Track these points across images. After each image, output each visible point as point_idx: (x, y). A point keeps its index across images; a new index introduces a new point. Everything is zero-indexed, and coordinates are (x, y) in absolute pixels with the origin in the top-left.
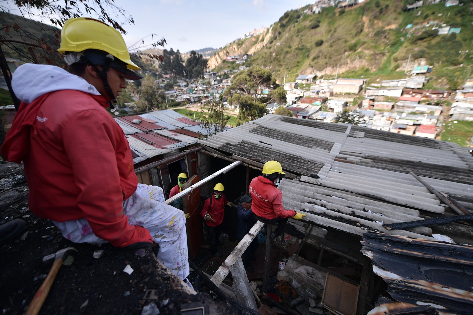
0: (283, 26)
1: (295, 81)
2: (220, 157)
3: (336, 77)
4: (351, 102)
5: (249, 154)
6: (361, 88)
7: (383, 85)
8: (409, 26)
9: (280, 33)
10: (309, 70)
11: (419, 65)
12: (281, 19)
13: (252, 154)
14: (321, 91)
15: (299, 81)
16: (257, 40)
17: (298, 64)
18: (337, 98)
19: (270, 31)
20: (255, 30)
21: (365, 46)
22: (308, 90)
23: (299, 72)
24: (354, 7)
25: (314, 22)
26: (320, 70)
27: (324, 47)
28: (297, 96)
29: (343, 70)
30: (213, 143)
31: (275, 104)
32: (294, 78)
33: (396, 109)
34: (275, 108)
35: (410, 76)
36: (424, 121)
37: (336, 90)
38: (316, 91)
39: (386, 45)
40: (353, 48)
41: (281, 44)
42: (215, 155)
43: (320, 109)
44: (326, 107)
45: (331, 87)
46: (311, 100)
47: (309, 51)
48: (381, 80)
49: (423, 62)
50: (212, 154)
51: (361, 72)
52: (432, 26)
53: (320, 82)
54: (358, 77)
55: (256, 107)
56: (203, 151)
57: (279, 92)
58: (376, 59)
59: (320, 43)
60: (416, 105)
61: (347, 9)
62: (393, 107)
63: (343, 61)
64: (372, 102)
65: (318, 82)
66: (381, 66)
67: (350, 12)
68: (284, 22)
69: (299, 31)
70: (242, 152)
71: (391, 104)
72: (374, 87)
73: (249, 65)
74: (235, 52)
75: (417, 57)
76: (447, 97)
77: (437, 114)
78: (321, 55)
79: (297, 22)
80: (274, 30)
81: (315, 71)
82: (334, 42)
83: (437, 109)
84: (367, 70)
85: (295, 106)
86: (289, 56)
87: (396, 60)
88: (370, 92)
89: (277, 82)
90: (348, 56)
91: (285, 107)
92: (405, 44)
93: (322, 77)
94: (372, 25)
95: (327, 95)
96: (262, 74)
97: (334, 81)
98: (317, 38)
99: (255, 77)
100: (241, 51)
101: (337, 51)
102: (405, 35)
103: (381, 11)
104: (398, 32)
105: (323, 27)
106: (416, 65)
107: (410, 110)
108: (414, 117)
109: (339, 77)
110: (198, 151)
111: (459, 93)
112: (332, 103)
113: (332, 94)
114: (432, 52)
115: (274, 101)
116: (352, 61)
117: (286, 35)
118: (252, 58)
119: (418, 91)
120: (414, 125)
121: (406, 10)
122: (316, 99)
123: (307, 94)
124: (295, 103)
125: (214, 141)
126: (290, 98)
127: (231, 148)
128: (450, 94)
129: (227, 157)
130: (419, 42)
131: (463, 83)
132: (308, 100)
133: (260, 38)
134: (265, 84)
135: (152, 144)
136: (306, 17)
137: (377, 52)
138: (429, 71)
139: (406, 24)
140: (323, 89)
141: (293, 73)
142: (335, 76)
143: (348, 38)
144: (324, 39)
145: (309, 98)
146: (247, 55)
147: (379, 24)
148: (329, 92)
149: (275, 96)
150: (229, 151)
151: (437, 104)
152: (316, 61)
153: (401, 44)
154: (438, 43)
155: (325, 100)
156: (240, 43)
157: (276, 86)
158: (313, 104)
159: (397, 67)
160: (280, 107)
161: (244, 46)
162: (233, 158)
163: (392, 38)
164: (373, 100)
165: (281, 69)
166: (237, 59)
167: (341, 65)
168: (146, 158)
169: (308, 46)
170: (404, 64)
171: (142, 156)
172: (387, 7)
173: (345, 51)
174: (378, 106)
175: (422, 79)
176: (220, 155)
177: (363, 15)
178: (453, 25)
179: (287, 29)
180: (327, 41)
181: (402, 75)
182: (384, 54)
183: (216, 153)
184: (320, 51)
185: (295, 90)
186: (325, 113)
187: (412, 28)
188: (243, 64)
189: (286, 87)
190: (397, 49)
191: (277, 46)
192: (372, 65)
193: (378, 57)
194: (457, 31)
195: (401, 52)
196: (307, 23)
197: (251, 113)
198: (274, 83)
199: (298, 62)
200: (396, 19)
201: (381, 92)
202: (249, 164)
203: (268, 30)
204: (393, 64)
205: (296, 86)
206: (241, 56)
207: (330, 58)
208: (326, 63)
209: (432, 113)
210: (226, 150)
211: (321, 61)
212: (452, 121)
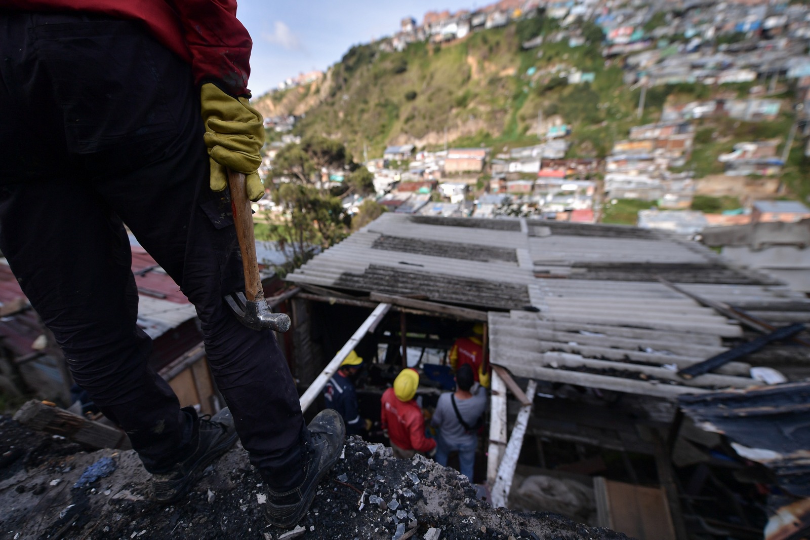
0: (350, 69)
1: (382, 156)
2: (343, 301)
3: (445, 147)
4: (473, 185)
5: (398, 287)
6: (484, 163)
7: (515, 155)
8: (531, 71)
9: (346, 80)
10: (403, 138)
11: (554, 125)
12: (346, 58)
13: (402, 287)
14: (427, 171)
15: (389, 157)
16: (306, 91)
17: (383, 130)
18: (452, 181)
19: (329, 75)
20: (302, 74)
21: (478, 99)
22: (406, 170)
23: (387, 141)
24: (453, 43)
25: (397, 64)
26: (420, 137)
27: (420, 101)
28: (390, 181)
29: (452, 136)
30: (317, 276)
31: (356, 196)
32: (379, 152)
33: (537, 190)
34: (357, 203)
35: (546, 141)
36: (577, 204)
37: (450, 167)
38: (419, 171)
39: (506, 98)
40: (462, 103)
41: (351, 98)
42: (332, 300)
43: (431, 199)
44: (439, 195)
45: (442, 163)
46: (413, 187)
47: (397, 107)
48: (510, 148)
49: (558, 121)
50: (324, 298)
51: (479, 139)
52: (559, 71)
53: (423, 156)
54: (476, 145)
55: (326, 205)
56: (304, 295)
57: (362, 176)
58: (496, 119)
59: (412, 96)
60: (560, 182)
61: (444, 46)
62: (533, 187)
63: (450, 123)
64: (503, 183)
65: (419, 156)
66: (505, 127)
67: (449, 50)
68: (351, 62)
69: (376, 77)
70: (382, 285)
71: (529, 183)
72: (501, 159)
73: (300, 134)
74: (269, 111)
75: (550, 113)
76: (597, 168)
77: (590, 192)
78: (416, 113)
79: (370, 62)
80: (336, 74)
81: (412, 139)
82: (433, 94)
83: (589, 185)
84: (487, 136)
85: (389, 197)
86: (366, 116)
87: (523, 119)
88: (497, 168)
89: (356, 160)
90: (457, 115)
91: (374, 199)
92: (531, 96)
93: (423, 149)
94: (482, 69)
95: (438, 176)
96: (328, 147)
97: (444, 153)
98: (407, 88)
99: (315, 153)
100: (280, 109)
101: (440, 107)
102: (528, 84)
103: (491, 50)
104: (519, 79)
105: (413, 71)
106: (550, 126)
107: (556, 190)
108: (562, 200)
109: (450, 147)
110: (294, 297)
111: (609, 160)
112: (447, 188)
113: (444, 174)
114: (568, 107)
115: (353, 193)
116: (465, 122)
117: (356, 83)
118: (304, 122)
119: (559, 162)
120: (566, 211)
121: (522, 50)
122: (421, 184)
123: (406, 176)
124: (389, 192)
125: (319, 273)
126: (380, 183)
127: (357, 282)
128: (599, 163)
129: (358, 300)
130: (549, 94)
131: (612, 147)
132: (409, 187)
133: (313, 88)
134: (335, 164)
135: (165, 298)
136: (384, 56)
137: (497, 108)
138: (568, 133)
139: (527, 68)
140: (429, 168)
141: (378, 143)
142: (443, 145)
143: (453, 87)
144: (417, 89)
145: (409, 182)
146: (295, 117)
147: (491, 68)
148: (439, 170)
149: (357, 183)
150: (359, 287)
151: (587, 178)
152: (410, 123)
153: (526, 96)
154: (571, 95)
155: (435, 185)
156: (278, 95)
157: (355, 167)
158: (417, 191)
159: (527, 129)
160: (366, 203)
161: (285, 101)
162: (373, 298)
163: (512, 88)
164: (504, 179)
165: (358, 137)
166: (276, 124)
167: (449, 129)
168: (165, 330)
169: (395, 99)
170: (535, 125)
171: (153, 327)
172: (498, 44)
173: (452, 107)
174: (512, 187)
175: (561, 145)
176: (341, 297)
177: (467, 54)
178: (585, 70)
179: (358, 74)
180: (423, 92)
181: (535, 141)
182: (505, 111)
183: (331, 295)
184: (415, 109)
185: (385, 172)
186: (439, 205)
187: (534, 74)
188: (289, 132)
189: (371, 167)
190: (522, 103)
191: (345, 101)
192: (492, 127)
193: (499, 115)
194: (590, 77)
195: (527, 108)
196: (388, 65)
197: (317, 215)
198: (351, 162)
199: (383, 126)
200: (512, 61)
201: (513, 167)
202: (406, 307)
203: (325, 76)
204: (520, 126)
205: (387, 165)
206: (283, 118)
207: (432, 118)
208: (427, 127)
209: (583, 192)
210: (352, 286)
211: (419, 124)
212: (610, 202)
